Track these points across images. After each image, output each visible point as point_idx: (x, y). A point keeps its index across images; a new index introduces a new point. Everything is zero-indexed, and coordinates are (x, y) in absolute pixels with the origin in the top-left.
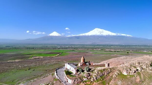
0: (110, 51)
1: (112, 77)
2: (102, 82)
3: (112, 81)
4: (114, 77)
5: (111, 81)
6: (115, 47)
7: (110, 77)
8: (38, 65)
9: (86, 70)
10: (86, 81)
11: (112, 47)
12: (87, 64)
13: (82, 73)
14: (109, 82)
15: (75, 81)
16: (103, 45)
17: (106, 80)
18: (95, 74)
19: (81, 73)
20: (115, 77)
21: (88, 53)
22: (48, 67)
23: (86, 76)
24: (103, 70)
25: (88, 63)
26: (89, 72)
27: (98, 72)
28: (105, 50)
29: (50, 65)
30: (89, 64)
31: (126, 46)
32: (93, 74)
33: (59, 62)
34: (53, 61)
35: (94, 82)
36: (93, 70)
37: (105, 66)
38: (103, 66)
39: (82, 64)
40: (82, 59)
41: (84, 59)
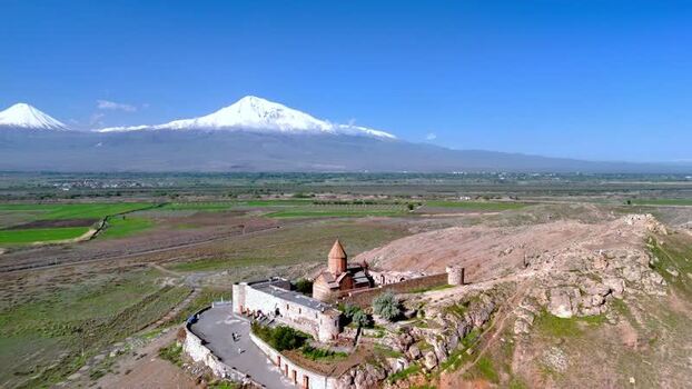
0: (336, 203)
1: (507, 332)
2: (476, 367)
3: (516, 355)
4: (516, 332)
5: (512, 355)
6: (340, 184)
7: (501, 335)
10: (402, 375)
11: (327, 182)
12: (360, 277)
13: (371, 332)
14: (506, 361)
15: (353, 383)
16: (286, 176)
17: (488, 355)
18: (435, 331)
19: (365, 331)
20: (524, 334)
21: (243, 213)
22: (74, 306)
23: (396, 348)
24: (461, 307)
25: (361, 274)
26: (402, 323)
27: (443, 317)
30: (366, 276)
32: (428, 330)
33: (126, 270)
34: (86, 267)
35: (439, 372)
36: (416, 311)
37: (446, 282)
38: (440, 281)
39: (341, 282)
40: (334, 256)
41: (344, 257)
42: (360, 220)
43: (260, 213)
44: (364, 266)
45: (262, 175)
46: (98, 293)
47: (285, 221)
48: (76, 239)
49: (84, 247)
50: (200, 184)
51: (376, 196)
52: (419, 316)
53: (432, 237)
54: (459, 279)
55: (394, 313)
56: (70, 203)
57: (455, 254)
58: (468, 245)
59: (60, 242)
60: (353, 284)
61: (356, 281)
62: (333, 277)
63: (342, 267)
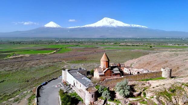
0: (126, 46)
8: (14, 71)
9: (124, 92)
11: (126, 40)
12: (116, 71)
16: (114, 39)
21: (98, 48)
22: (33, 73)
24: (169, 92)
25: (116, 69)
26: (131, 99)
27: (158, 99)
28: (120, 44)
29: (37, 70)
30: (120, 70)
31: (142, 39)
33: (55, 62)
34: (45, 61)
36: (141, 93)
37: (161, 76)
38: (157, 76)
39: (105, 73)
40: (103, 60)
41: (107, 61)
42: (133, 50)
43: (103, 48)
44: (118, 65)
45: (107, 39)
46: (42, 69)
47: (109, 50)
48: (49, 53)
49: (50, 55)
50: (90, 41)
51: (140, 44)
52: (142, 95)
53: (157, 55)
54: (168, 75)
55: (126, 94)
56: (55, 45)
57: (166, 62)
58: (173, 59)
59: (45, 54)
60: (112, 74)
61: (114, 72)
62: (102, 70)
63: (106, 65)
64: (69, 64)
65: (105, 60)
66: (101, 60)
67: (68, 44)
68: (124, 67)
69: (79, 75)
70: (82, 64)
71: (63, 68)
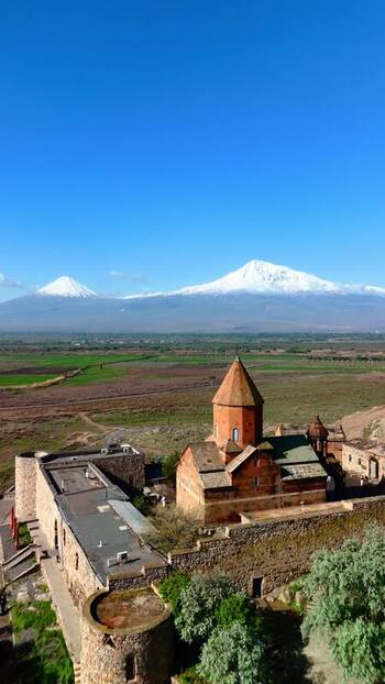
0: (334, 359)
11: (330, 340)
12: (301, 462)
33: (43, 420)
40: (227, 401)
41: (250, 401)
44: (315, 432)
48: (35, 385)
49: (35, 393)
59: (17, 387)
60: (279, 481)
61: (286, 473)
62: (218, 458)
63: (245, 431)
64: (101, 427)
65: (238, 401)
66: (215, 400)
67: (114, 351)
68: (344, 441)
69: (93, 483)
70: (154, 426)
71: (72, 442)
